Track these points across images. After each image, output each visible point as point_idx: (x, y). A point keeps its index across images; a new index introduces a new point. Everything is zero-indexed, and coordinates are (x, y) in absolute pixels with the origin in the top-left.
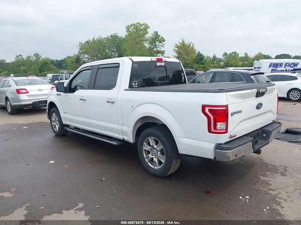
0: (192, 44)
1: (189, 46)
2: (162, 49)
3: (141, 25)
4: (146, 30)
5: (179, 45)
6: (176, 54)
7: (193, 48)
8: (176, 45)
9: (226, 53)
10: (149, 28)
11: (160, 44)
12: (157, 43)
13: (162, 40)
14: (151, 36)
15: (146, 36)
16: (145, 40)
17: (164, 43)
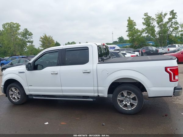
0: (51, 37)
1: (50, 38)
2: (31, 40)
3: (14, 24)
4: (18, 27)
5: (43, 37)
6: (41, 43)
7: (52, 39)
8: (41, 37)
9: (69, 42)
10: (20, 26)
11: (29, 37)
12: (27, 36)
13: (31, 34)
14: (23, 31)
15: (18, 31)
16: (18, 34)
17: (32, 36)
